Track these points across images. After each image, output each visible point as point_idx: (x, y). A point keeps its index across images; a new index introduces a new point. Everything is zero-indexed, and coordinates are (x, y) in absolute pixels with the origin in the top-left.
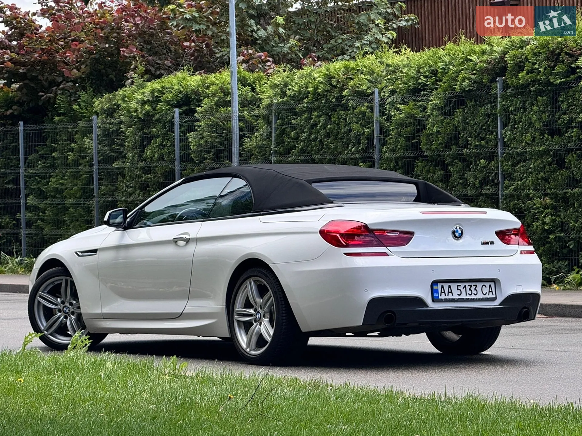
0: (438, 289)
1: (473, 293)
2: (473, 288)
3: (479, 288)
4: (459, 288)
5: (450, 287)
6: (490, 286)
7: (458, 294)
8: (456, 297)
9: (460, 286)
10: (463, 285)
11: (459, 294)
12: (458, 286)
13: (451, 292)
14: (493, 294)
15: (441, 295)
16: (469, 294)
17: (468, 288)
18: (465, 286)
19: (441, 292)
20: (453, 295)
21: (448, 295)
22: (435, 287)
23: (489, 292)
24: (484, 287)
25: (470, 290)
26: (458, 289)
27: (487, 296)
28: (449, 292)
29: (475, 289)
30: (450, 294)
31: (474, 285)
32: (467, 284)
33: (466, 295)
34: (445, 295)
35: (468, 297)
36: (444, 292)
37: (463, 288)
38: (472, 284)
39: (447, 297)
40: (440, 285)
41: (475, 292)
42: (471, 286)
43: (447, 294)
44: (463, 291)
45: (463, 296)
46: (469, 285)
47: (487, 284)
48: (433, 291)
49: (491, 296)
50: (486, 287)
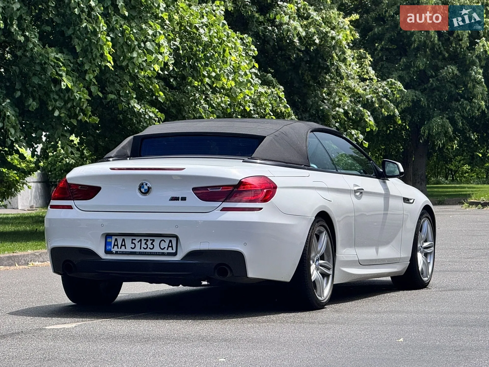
0: (111, 242)
1: (149, 247)
2: (149, 243)
3: (156, 243)
4: (134, 241)
5: (124, 240)
6: (171, 241)
7: (131, 248)
8: (129, 249)
9: (135, 239)
10: (138, 239)
11: (133, 247)
12: (132, 240)
13: (125, 245)
14: (173, 249)
15: (113, 248)
16: (144, 248)
17: (143, 242)
18: (141, 240)
19: (114, 245)
20: (125, 248)
21: (121, 248)
22: (109, 240)
23: (169, 246)
24: (163, 242)
25: (146, 244)
26: (132, 243)
27: (165, 251)
28: (122, 245)
29: (152, 244)
30: (123, 247)
31: (151, 240)
32: (143, 238)
33: (141, 249)
34: (118, 248)
35: (143, 250)
36: (117, 245)
37: (138, 242)
38: (149, 238)
39: (119, 250)
40: (114, 238)
41: (152, 247)
42: (147, 240)
43: (119, 247)
44: (138, 245)
45: (137, 250)
46: (145, 240)
47: (167, 240)
48: (107, 244)
49: (170, 250)
50: (165, 242)
